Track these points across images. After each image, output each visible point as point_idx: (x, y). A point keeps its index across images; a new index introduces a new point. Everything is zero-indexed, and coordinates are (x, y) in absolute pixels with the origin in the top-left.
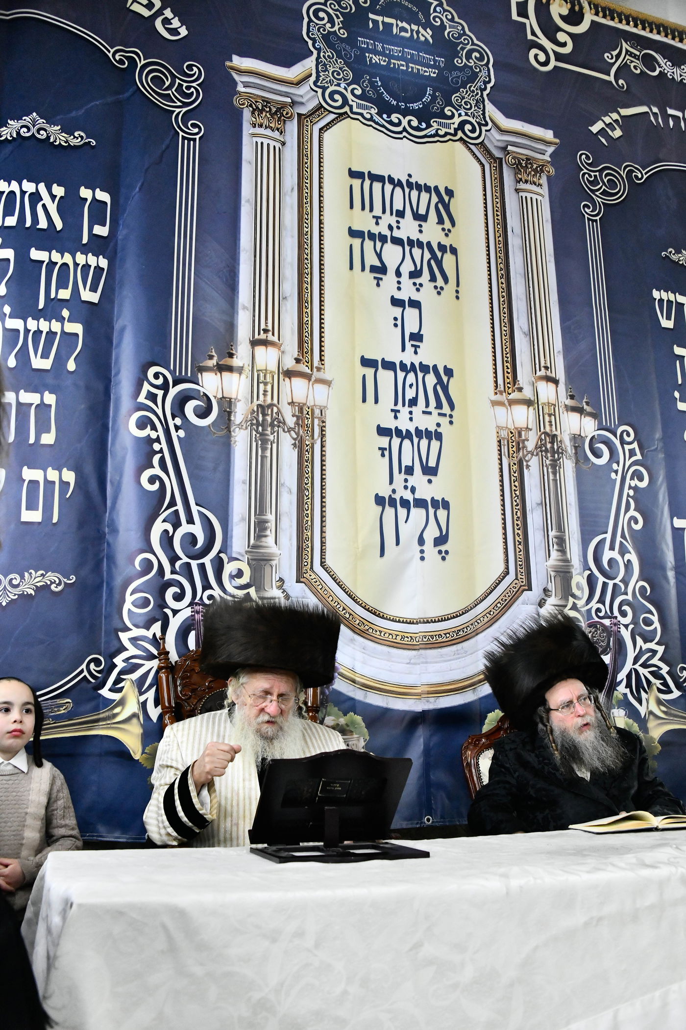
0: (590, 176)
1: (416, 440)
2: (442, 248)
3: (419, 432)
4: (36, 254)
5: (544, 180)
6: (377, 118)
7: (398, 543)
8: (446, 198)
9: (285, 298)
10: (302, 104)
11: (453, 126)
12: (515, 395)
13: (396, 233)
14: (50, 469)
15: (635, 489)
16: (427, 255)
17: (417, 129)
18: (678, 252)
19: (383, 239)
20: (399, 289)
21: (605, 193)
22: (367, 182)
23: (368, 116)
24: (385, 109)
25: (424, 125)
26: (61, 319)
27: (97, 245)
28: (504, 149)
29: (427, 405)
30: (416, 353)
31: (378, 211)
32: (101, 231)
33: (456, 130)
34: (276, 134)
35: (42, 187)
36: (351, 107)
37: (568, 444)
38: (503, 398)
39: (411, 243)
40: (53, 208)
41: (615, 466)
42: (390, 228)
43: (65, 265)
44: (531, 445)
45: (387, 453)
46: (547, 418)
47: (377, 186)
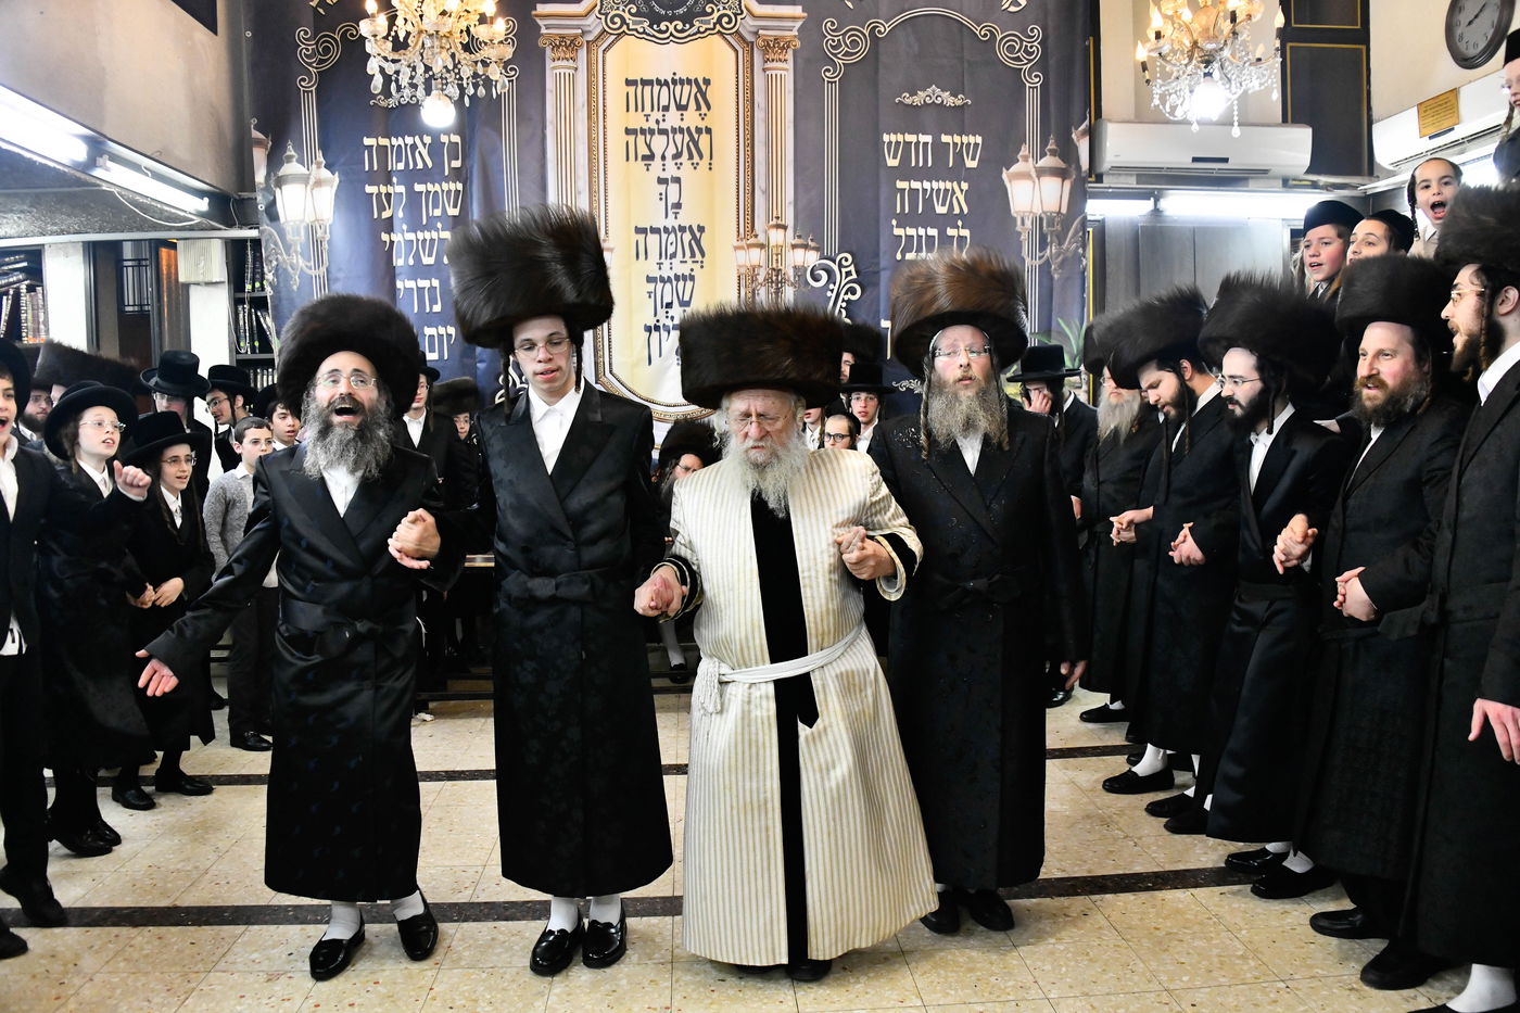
0: (834, 41)
1: (674, 283)
2: (699, 130)
3: (677, 278)
4: (418, 188)
5: (790, 56)
6: (649, 30)
7: (660, 355)
8: (704, 87)
9: (580, 193)
10: (590, 32)
11: (712, 21)
12: (752, 241)
13: (662, 126)
14: (440, 327)
15: (848, 302)
16: (687, 138)
17: (682, 31)
18: (914, 93)
19: (652, 132)
20: (664, 170)
21: (847, 54)
22: (640, 87)
23: (641, 30)
24: (655, 20)
25: (688, 26)
26: (437, 230)
27: (457, 175)
28: (756, 33)
29: (684, 256)
30: (676, 218)
31: (648, 110)
32: (457, 164)
33: (715, 24)
34: (571, 63)
35: (417, 138)
36: (628, 25)
37: (791, 273)
38: (744, 243)
39: (674, 130)
40: (425, 153)
41: (831, 286)
42: (657, 122)
43: (436, 192)
44: (761, 279)
45: (653, 295)
46: (775, 257)
47: (648, 89)
